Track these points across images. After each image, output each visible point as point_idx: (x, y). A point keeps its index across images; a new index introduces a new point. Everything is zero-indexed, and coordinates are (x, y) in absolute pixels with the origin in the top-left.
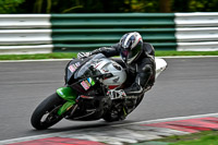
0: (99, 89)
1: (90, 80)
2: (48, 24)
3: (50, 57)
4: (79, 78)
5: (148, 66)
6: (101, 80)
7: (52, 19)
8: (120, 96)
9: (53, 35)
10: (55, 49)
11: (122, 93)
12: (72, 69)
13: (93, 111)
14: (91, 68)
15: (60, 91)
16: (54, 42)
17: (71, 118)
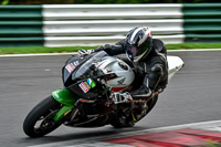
0: (101, 92)
1: (90, 81)
3: (183, 47)
4: (78, 79)
5: (158, 65)
6: (103, 82)
7: (184, 9)
8: (125, 100)
9: (185, 25)
10: (186, 40)
11: (127, 97)
12: (70, 68)
13: (96, 117)
14: (93, 68)
15: (55, 94)
16: (185, 33)
17: (71, 124)
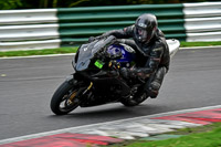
2: (55, 18)
3: (58, 52)
7: (58, 14)
9: (60, 29)
10: (62, 44)
16: (61, 37)
